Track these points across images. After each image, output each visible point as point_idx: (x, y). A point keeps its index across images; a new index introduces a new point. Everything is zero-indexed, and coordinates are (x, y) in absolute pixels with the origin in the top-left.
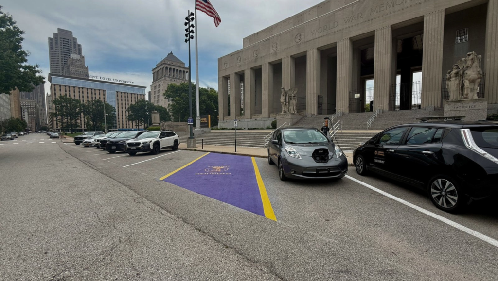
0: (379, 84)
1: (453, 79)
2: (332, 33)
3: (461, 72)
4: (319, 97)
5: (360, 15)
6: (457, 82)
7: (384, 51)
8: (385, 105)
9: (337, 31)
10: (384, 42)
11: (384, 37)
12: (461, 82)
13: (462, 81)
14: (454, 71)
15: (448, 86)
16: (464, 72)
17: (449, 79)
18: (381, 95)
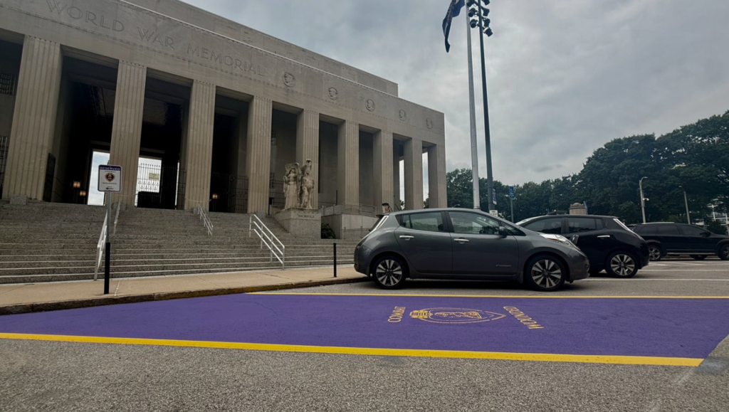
0: (196, 166)
1: (292, 183)
2: (108, 36)
3: (300, 178)
4: (51, 159)
5: (170, 42)
6: (295, 187)
7: (206, 118)
8: (204, 201)
9: (121, 41)
10: (207, 105)
11: (208, 97)
12: (299, 187)
13: (301, 187)
14: (292, 175)
15: (286, 190)
16: (302, 177)
17: (288, 182)
18: (199, 184)
